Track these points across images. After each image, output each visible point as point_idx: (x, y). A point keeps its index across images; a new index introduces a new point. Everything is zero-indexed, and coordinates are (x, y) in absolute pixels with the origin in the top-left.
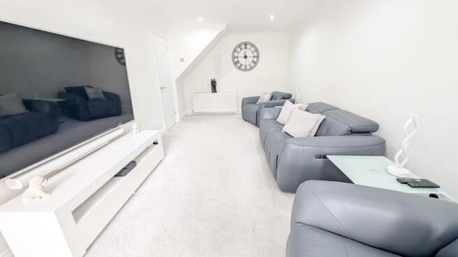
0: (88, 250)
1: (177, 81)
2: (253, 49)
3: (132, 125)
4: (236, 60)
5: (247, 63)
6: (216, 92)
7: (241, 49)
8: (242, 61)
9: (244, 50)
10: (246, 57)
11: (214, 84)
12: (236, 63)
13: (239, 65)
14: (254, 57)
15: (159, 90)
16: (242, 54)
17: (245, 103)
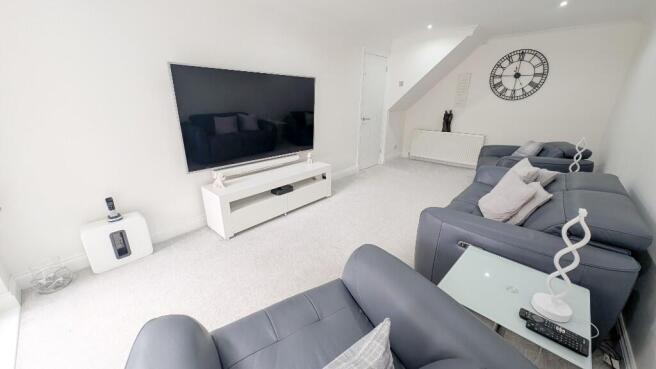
0: (236, 235)
1: (391, 110)
2: (536, 61)
3: (309, 153)
4: (497, 81)
5: (518, 87)
6: (449, 130)
7: (511, 62)
8: (509, 83)
9: (516, 64)
10: (517, 76)
11: (448, 119)
12: (495, 86)
13: (500, 89)
14: (535, 75)
15: (360, 121)
16: (511, 70)
17: (485, 154)
